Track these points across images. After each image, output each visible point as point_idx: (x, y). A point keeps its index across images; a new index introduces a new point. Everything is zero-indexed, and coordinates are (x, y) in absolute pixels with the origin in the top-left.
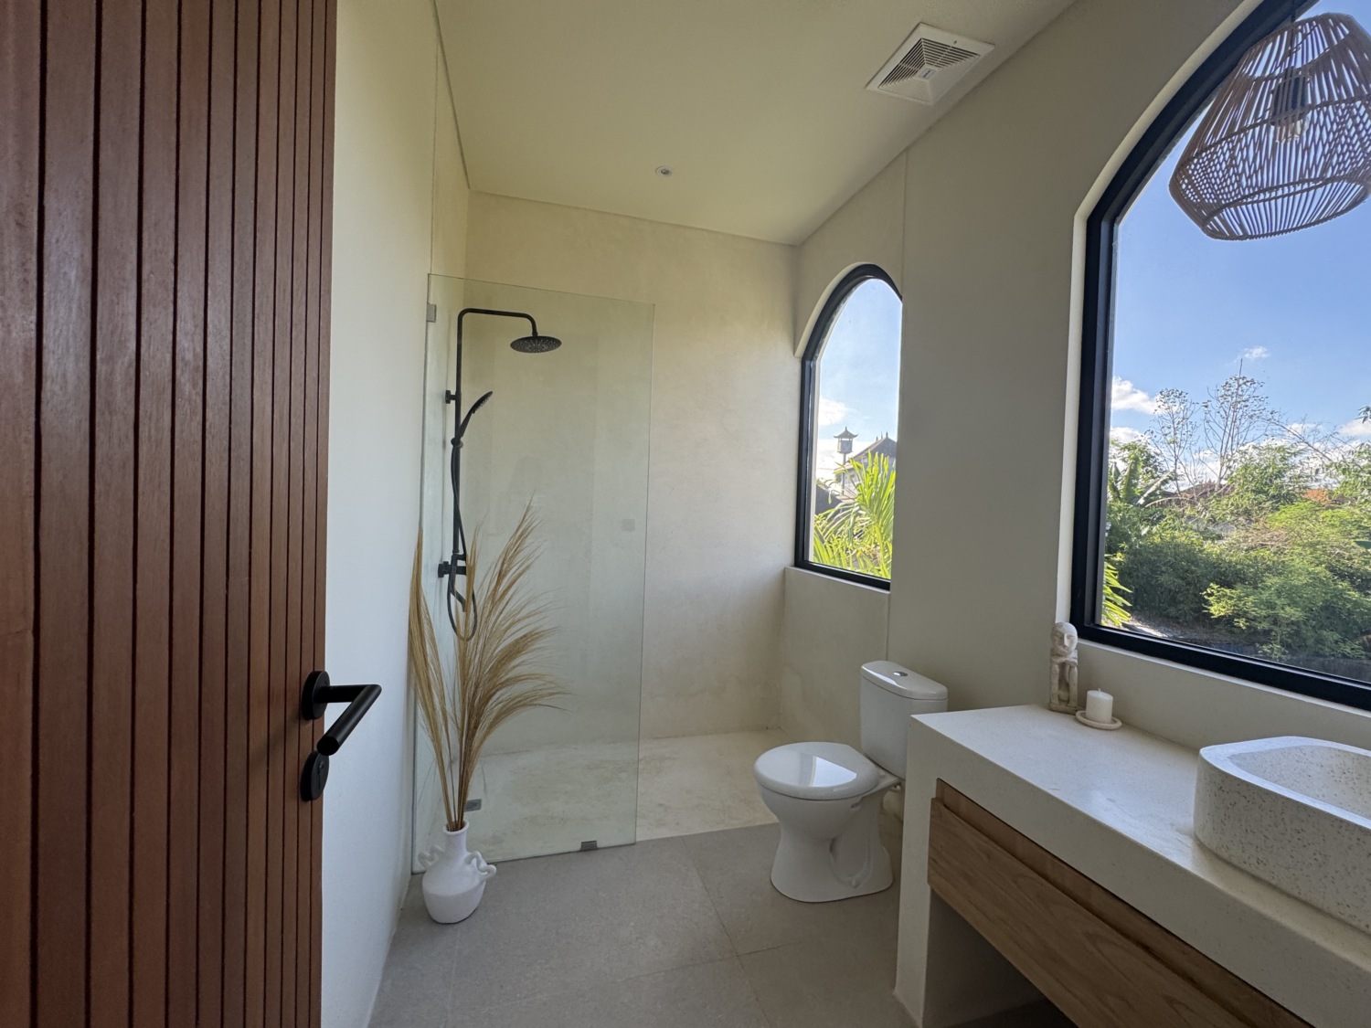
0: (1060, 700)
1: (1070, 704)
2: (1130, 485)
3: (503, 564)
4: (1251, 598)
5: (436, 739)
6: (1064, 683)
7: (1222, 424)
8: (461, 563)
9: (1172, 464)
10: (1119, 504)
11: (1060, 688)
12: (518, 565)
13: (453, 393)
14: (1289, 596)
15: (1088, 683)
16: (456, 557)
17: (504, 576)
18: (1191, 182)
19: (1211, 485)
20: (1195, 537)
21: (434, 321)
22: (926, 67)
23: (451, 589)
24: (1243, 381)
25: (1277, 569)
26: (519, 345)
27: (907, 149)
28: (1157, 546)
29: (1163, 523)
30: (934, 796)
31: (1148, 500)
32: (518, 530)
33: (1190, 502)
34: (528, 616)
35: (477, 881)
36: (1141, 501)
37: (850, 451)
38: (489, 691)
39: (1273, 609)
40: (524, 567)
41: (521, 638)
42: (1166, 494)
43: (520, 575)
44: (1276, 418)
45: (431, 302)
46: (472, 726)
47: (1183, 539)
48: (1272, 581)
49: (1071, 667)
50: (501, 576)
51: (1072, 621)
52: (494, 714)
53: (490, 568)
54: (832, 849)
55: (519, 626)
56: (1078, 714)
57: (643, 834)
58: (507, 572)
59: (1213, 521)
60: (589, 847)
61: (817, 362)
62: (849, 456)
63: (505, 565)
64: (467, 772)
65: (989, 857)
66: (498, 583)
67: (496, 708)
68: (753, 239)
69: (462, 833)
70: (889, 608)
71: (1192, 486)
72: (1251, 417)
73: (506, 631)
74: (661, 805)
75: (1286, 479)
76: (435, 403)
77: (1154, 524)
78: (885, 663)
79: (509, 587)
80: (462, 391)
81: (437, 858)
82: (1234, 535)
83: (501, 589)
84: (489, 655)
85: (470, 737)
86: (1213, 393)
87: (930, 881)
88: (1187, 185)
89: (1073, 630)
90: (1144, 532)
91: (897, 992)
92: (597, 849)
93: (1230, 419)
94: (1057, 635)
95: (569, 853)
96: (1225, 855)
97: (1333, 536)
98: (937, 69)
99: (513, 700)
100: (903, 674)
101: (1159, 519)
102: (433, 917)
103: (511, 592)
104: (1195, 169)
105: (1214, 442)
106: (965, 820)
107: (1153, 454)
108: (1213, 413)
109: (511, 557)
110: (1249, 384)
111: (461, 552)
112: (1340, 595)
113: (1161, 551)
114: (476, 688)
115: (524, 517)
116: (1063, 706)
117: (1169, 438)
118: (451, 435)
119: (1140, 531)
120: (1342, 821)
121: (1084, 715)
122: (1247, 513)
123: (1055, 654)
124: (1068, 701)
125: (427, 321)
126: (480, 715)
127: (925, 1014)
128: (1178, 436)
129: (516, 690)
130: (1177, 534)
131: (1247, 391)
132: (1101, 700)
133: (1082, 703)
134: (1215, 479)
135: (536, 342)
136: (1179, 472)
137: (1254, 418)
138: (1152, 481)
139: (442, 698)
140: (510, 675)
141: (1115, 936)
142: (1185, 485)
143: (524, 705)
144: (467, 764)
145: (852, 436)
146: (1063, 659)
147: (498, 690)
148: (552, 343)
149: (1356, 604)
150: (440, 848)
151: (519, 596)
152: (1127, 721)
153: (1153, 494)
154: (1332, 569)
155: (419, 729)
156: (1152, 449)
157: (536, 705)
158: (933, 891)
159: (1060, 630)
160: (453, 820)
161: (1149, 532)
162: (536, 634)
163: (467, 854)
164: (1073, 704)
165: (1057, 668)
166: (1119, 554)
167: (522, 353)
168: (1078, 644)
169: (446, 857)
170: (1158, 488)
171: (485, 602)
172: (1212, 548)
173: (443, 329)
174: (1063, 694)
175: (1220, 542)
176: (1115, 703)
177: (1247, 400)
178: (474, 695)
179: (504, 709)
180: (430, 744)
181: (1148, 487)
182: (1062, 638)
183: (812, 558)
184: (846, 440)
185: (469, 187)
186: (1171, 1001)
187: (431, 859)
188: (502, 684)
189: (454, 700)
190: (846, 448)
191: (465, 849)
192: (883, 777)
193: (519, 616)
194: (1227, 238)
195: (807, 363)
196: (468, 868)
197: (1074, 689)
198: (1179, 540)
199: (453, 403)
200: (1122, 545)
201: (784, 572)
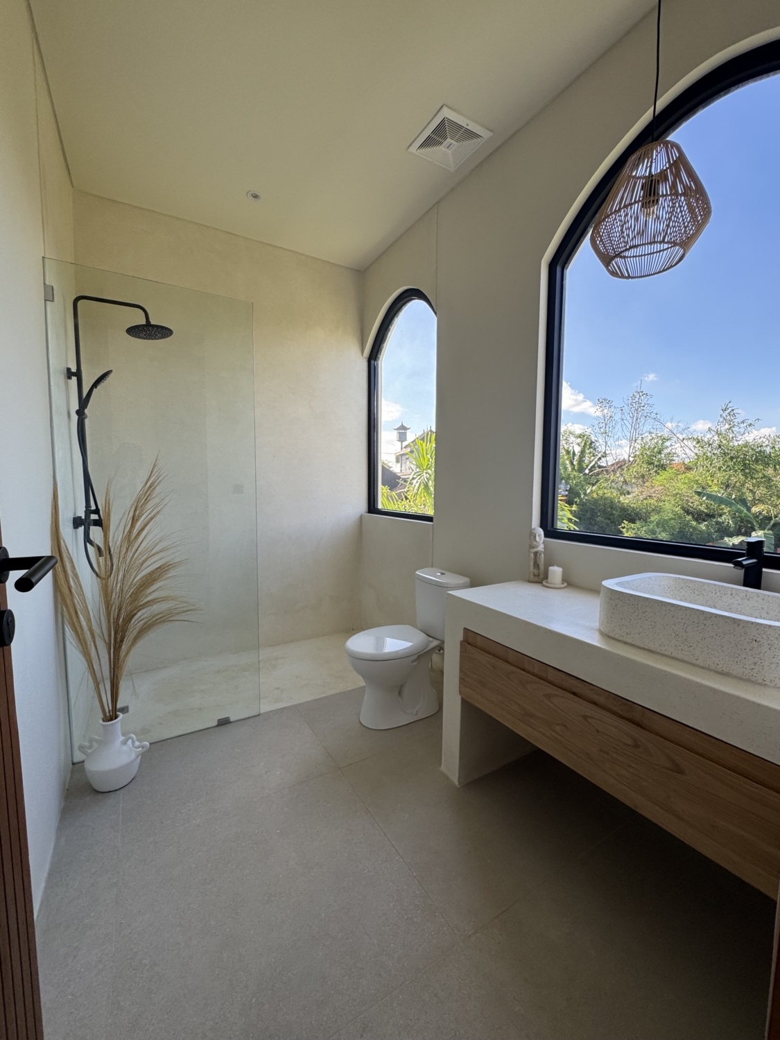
0: (534, 575)
1: (540, 577)
2: (581, 461)
3: (135, 511)
4: (644, 528)
5: (86, 654)
6: (536, 565)
7: (630, 421)
8: (94, 517)
9: (603, 447)
10: (575, 473)
11: (534, 568)
12: (149, 511)
13: (74, 369)
14: (663, 526)
15: (549, 563)
16: (88, 511)
17: (137, 520)
18: (601, 240)
19: (624, 461)
20: (615, 493)
21: (53, 301)
22: (449, 140)
23: (87, 539)
24: (641, 393)
25: (658, 510)
26: (134, 331)
27: (438, 203)
28: (595, 499)
29: (598, 484)
30: (462, 639)
31: (591, 470)
32: (146, 483)
33: (613, 471)
34: (161, 551)
35: (133, 756)
36: (587, 471)
37: (405, 440)
38: (131, 611)
39: (655, 534)
40: (154, 513)
41: (157, 569)
42: (600, 467)
43: (152, 519)
44: (658, 418)
45: (47, 284)
46: (118, 640)
47: (609, 494)
48: (654, 518)
49: (540, 554)
50: (134, 520)
51: (541, 527)
52: (138, 629)
53: (124, 514)
54: (400, 693)
55: (153, 559)
56: (544, 583)
57: (265, 708)
58: (139, 517)
59: (625, 482)
60: (224, 722)
61: (379, 362)
62: (405, 444)
63: (137, 512)
64: (117, 676)
65: (494, 667)
66: (133, 526)
67: (138, 625)
68: (329, 263)
69: (116, 723)
70: (433, 533)
71: (614, 462)
72: (646, 417)
73: (142, 565)
74: (277, 688)
75: (663, 455)
76: (58, 379)
77: (593, 485)
78: (430, 569)
79: (142, 529)
80: (82, 368)
81: (95, 745)
82: (636, 490)
83: (135, 531)
84: (129, 583)
85: (118, 648)
86: (626, 401)
87: (461, 692)
88: (600, 242)
89: (541, 532)
90: (588, 491)
91: (443, 768)
92: (231, 722)
93: (635, 418)
94: (533, 535)
95: (208, 728)
96: (612, 635)
97: (684, 489)
98: (455, 143)
99: (154, 616)
100: (442, 574)
101: (596, 482)
102: (96, 788)
103: (144, 533)
104: (604, 232)
105: (626, 433)
106: (481, 649)
107: (593, 441)
108: (626, 414)
109: (142, 506)
110: (645, 396)
111: (93, 507)
112: (687, 524)
113: (597, 503)
114: (120, 610)
115: (152, 472)
116: (536, 579)
117: (602, 430)
118: (75, 406)
119: (585, 490)
120: (663, 602)
121: (547, 582)
122: (643, 476)
123: (532, 547)
124: (539, 576)
125: (46, 300)
126: (124, 631)
127: (459, 777)
128: (607, 429)
129: (156, 608)
130: (606, 491)
131: (644, 400)
132: (556, 572)
133: (546, 577)
134: (626, 458)
135: (148, 331)
136: (607, 452)
137: (648, 417)
138: (592, 458)
139: (89, 620)
140: (149, 598)
141: (560, 692)
142: (610, 460)
143: (164, 621)
144: (116, 670)
145: (405, 429)
146: (536, 550)
147: (138, 611)
148: (164, 332)
149: (695, 528)
150: (97, 737)
151: (151, 536)
152: (569, 582)
153: (593, 466)
154: (683, 508)
155: (68, 644)
156: (593, 438)
157: (172, 621)
158: (462, 699)
159: (534, 532)
160: (108, 714)
161: (591, 491)
162: (169, 565)
163: (122, 738)
164: (541, 576)
165: (532, 555)
166: (574, 506)
167: (137, 339)
168: (544, 541)
169: (105, 742)
170: (596, 463)
171: (122, 542)
172: (625, 500)
173: (60, 311)
174: (536, 571)
175: (629, 496)
176: (564, 572)
177: (644, 406)
178: (118, 615)
179: (146, 626)
180: (81, 657)
181: (590, 462)
182: (535, 537)
183: (380, 506)
184: (402, 431)
185: (73, 187)
186: (585, 717)
187: (90, 747)
188: (143, 605)
189: (100, 621)
190: (402, 438)
191: (120, 733)
192: (431, 642)
193: (153, 552)
194: (620, 277)
195: (372, 362)
196: (125, 748)
197: (542, 567)
198: (606, 495)
199: (74, 379)
200: (576, 500)
201: (361, 516)
